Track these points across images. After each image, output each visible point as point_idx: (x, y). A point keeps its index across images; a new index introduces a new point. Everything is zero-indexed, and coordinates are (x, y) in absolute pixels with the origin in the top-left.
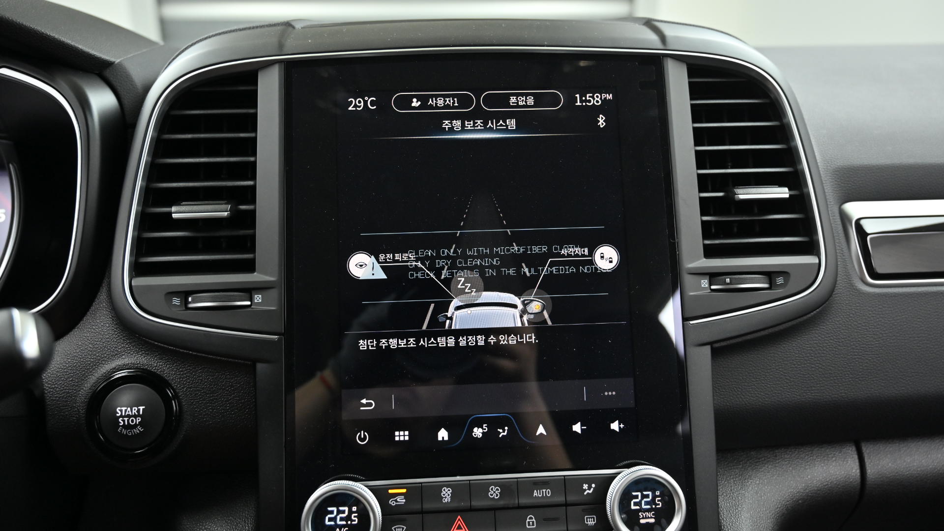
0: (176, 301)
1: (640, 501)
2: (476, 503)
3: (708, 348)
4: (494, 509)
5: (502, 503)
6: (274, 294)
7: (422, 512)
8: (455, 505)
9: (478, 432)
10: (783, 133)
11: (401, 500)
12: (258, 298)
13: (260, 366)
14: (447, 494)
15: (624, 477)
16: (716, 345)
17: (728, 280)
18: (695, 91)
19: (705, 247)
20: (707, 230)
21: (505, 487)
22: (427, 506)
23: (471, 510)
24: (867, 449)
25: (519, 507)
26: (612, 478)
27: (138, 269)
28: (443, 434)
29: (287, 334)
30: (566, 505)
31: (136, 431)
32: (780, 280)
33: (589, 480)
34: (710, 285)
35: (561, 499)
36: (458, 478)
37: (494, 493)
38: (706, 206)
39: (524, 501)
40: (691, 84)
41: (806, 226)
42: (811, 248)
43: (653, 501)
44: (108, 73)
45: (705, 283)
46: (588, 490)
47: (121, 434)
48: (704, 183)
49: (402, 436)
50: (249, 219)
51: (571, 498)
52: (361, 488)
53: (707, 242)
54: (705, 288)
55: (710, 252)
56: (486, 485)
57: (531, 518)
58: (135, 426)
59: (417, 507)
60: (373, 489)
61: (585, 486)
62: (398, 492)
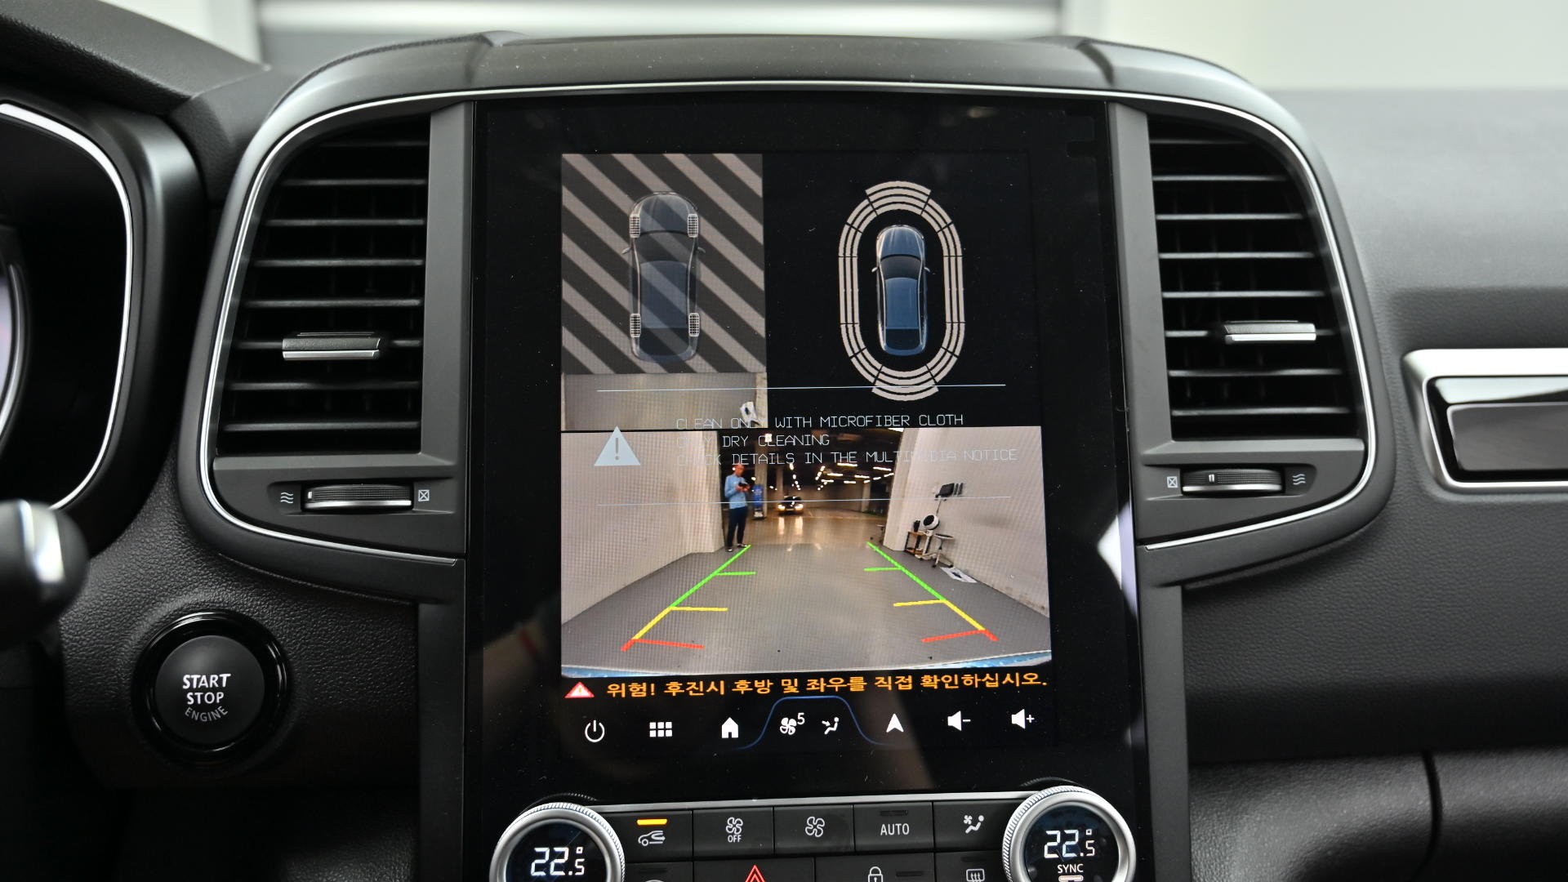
0: (287, 498)
1: (1059, 844)
2: (784, 845)
3: (1176, 592)
4: (814, 855)
5: (827, 845)
6: (450, 488)
7: (693, 858)
8: (748, 847)
9: (788, 726)
10: (1307, 233)
11: (658, 838)
12: (423, 495)
13: (425, 610)
14: (734, 828)
15: (1032, 805)
16: (1191, 586)
17: (1212, 477)
18: (1161, 160)
19: (1175, 421)
20: (1178, 393)
21: (833, 818)
22: (702, 848)
23: (775, 855)
24: (1443, 767)
25: (856, 853)
26: (1013, 805)
27: (224, 444)
28: (730, 728)
29: (471, 556)
30: (936, 849)
31: (216, 715)
32: (1299, 479)
33: (974, 808)
34: (1182, 484)
35: (926, 840)
36: (755, 802)
37: (815, 827)
38: (1176, 353)
39: (863, 842)
40: (1154, 149)
41: (1345, 389)
42: (1352, 426)
43: (1081, 846)
44: (179, 115)
45: (1173, 481)
46: (972, 825)
47: (189, 719)
48: (1174, 314)
49: (661, 729)
50: (407, 364)
51: (943, 839)
52: (592, 817)
53: (1178, 413)
54: (1173, 490)
55: (1181, 429)
56: (801, 815)
57: (875, 871)
58: (215, 706)
59: (685, 849)
60: (611, 819)
61: (968, 819)
62: (654, 825)
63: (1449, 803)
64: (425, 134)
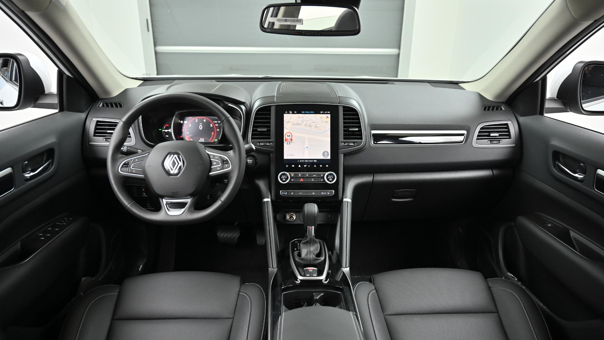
0: (258, 144)
1: (330, 177)
3: (343, 154)
4: (307, 178)
5: (308, 177)
6: (273, 143)
8: (301, 177)
9: (305, 166)
10: (359, 119)
11: (293, 176)
12: (271, 144)
13: (271, 154)
14: (300, 175)
15: (327, 173)
16: (345, 154)
17: (347, 143)
18: (344, 111)
19: (344, 138)
20: (344, 135)
21: (309, 174)
22: (297, 177)
23: (303, 177)
24: (375, 174)
25: (311, 177)
26: (325, 174)
27: (252, 138)
28: (300, 166)
29: (275, 149)
30: (318, 177)
31: (251, 164)
32: (355, 144)
33: (322, 174)
35: (317, 176)
36: (302, 173)
37: (307, 175)
38: (344, 131)
39: (312, 177)
41: (361, 135)
42: (362, 139)
43: (332, 177)
44: (245, 104)
45: (343, 144)
46: (322, 175)
47: (248, 164)
48: (344, 127)
49: (293, 166)
50: (269, 131)
51: (319, 177)
52: (287, 173)
53: (344, 137)
55: (344, 139)
56: (306, 174)
57: (313, 179)
59: (295, 177)
60: (289, 174)
62: (292, 174)
63: (374, 179)
64: (271, 108)
